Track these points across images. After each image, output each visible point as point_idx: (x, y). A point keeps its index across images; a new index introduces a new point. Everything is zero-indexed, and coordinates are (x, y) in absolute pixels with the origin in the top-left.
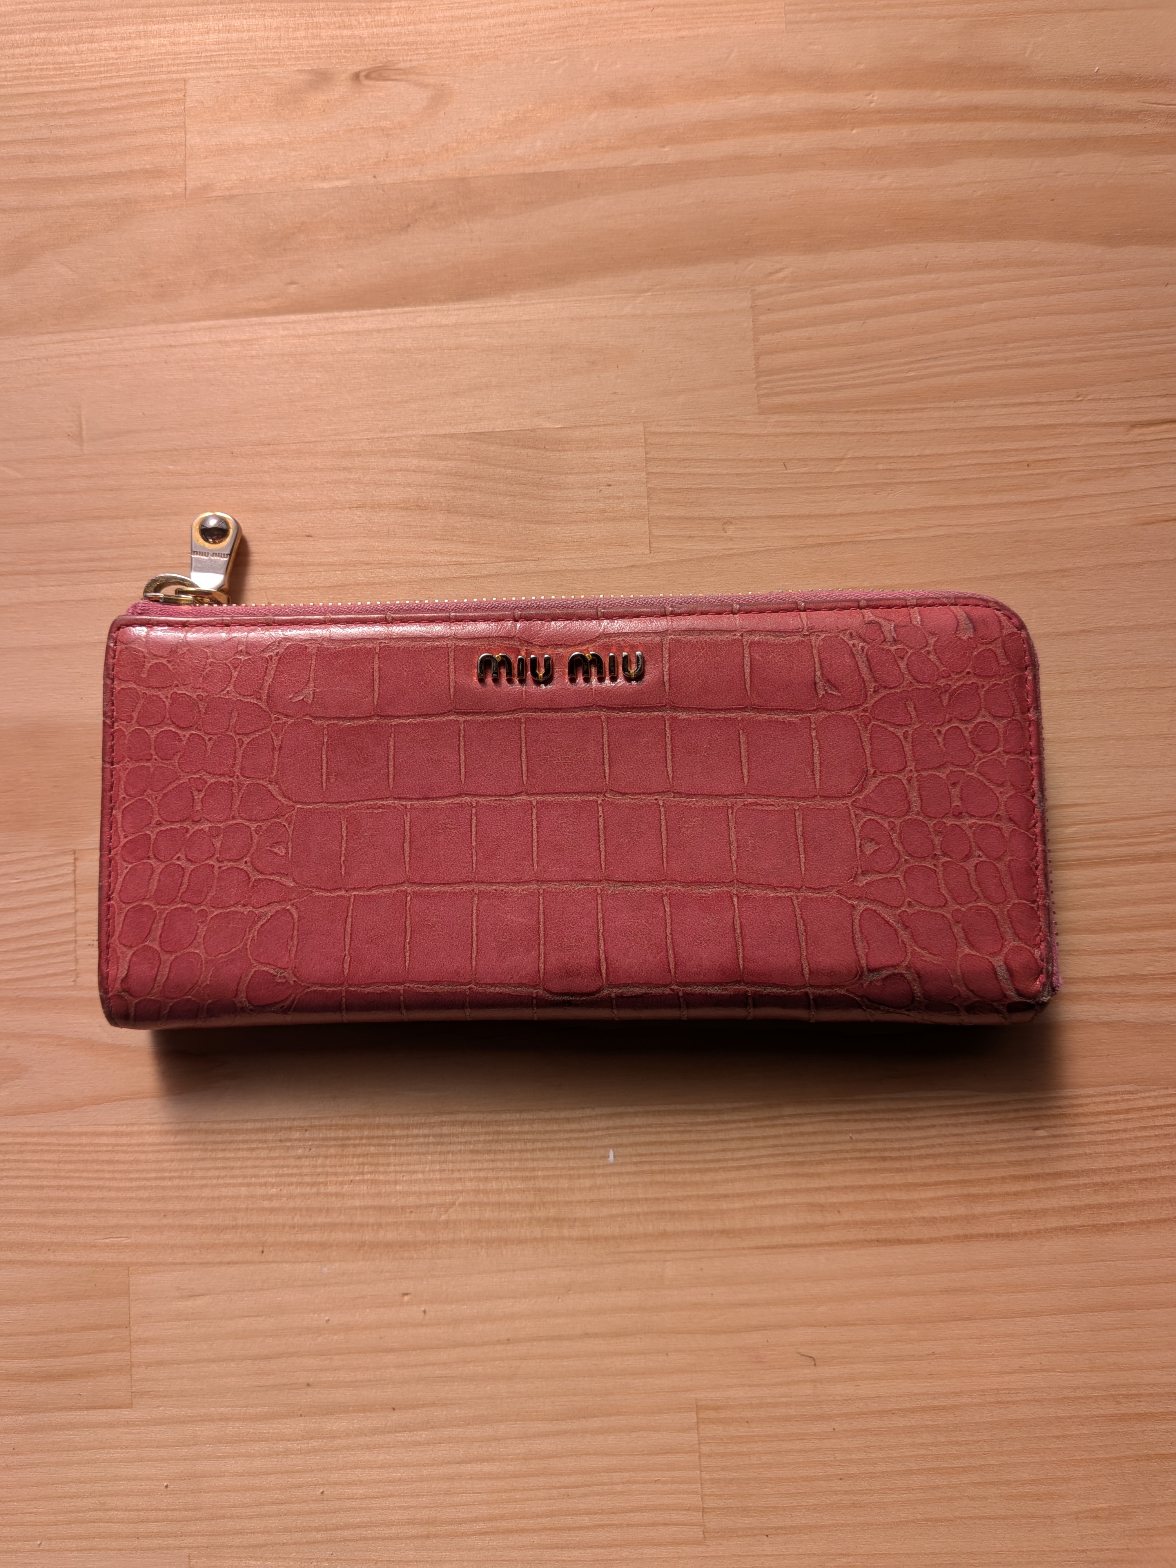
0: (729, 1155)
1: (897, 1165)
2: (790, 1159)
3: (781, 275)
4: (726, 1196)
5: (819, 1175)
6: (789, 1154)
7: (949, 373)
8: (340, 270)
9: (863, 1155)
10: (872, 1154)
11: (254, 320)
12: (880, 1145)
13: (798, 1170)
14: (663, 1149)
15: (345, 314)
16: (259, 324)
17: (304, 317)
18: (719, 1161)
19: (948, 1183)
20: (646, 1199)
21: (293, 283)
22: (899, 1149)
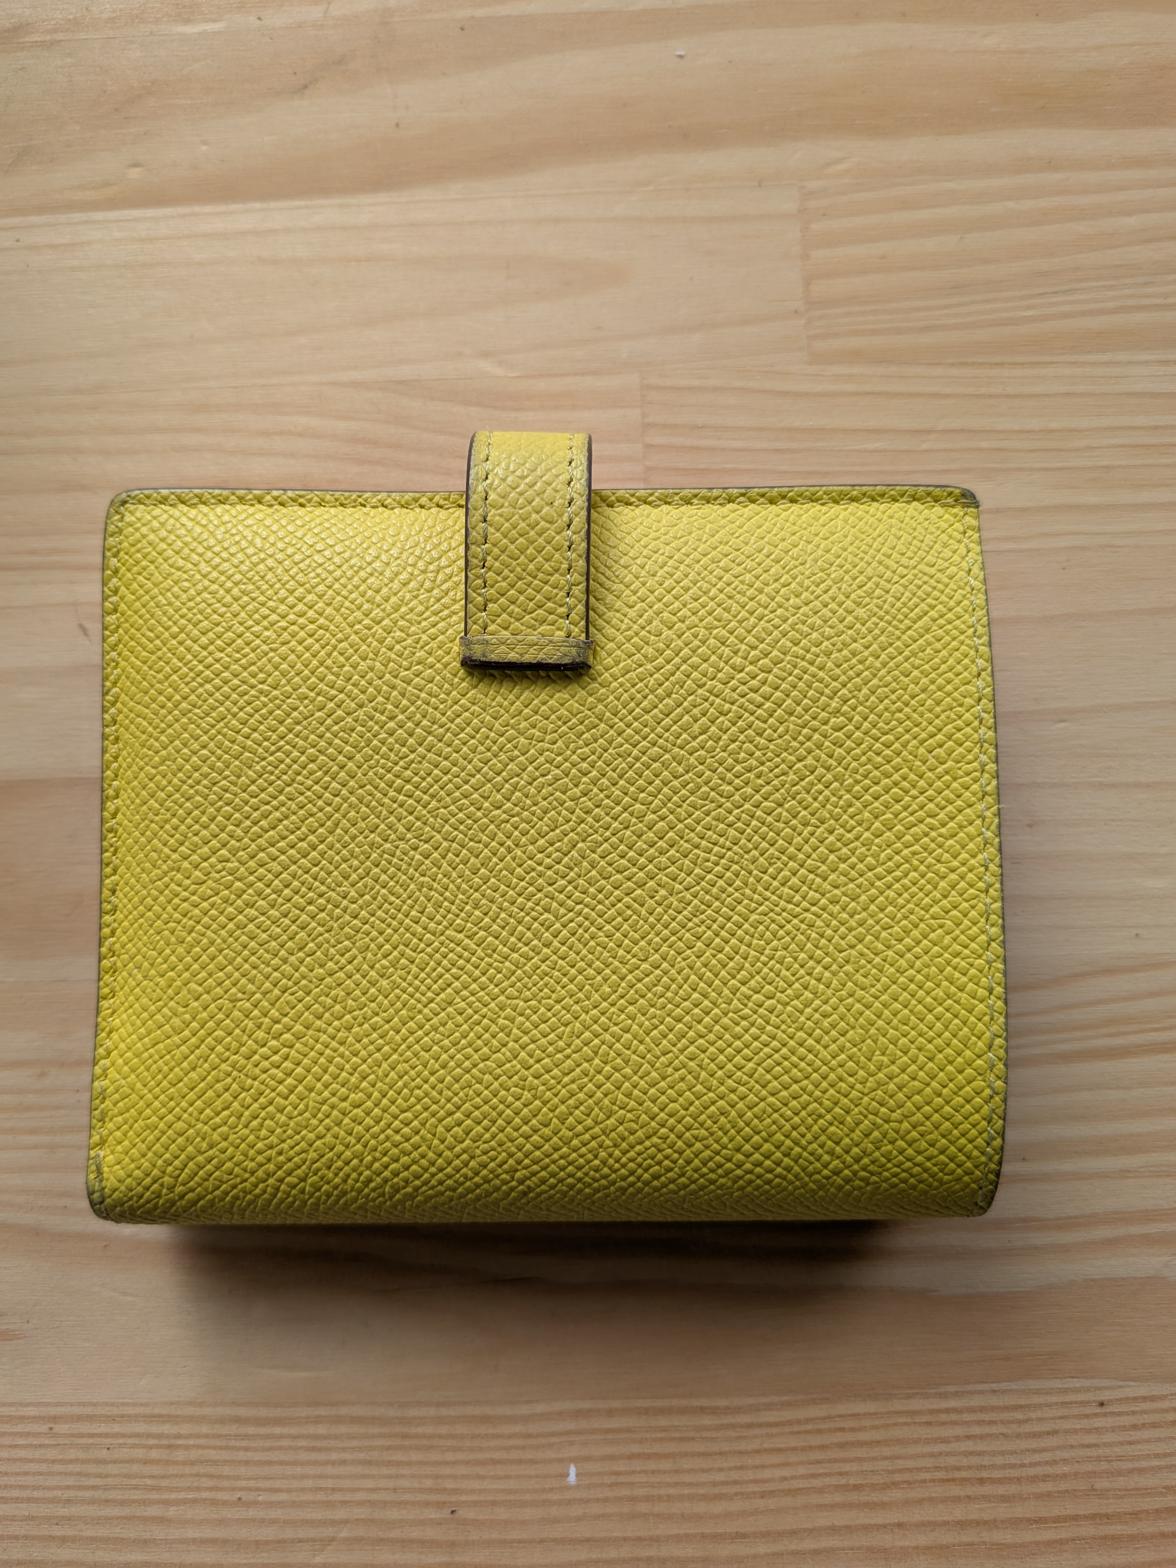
0: (750, 1475)
1: (1001, 1490)
2: (843, 1481)
3: (841, 167)
4: (744, 1536)
5: (883, 1505)
6: (841, 1474)
7: (1084, 313)
8: (204, 148)
9: (951, 1475)
10: (964, 1474)
11: (77, 217)
12: (974, 1460)
13: (854, 1497)
14: (652, 1465)
15: (208, 209)
16: (86, 222)
17: (150, 212)
18: (735, 1482)
19: (1075, 1518)
20: (625, 1539)
21: (136, 165)
22: (1004, 1467)
